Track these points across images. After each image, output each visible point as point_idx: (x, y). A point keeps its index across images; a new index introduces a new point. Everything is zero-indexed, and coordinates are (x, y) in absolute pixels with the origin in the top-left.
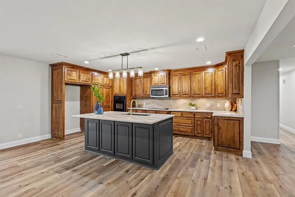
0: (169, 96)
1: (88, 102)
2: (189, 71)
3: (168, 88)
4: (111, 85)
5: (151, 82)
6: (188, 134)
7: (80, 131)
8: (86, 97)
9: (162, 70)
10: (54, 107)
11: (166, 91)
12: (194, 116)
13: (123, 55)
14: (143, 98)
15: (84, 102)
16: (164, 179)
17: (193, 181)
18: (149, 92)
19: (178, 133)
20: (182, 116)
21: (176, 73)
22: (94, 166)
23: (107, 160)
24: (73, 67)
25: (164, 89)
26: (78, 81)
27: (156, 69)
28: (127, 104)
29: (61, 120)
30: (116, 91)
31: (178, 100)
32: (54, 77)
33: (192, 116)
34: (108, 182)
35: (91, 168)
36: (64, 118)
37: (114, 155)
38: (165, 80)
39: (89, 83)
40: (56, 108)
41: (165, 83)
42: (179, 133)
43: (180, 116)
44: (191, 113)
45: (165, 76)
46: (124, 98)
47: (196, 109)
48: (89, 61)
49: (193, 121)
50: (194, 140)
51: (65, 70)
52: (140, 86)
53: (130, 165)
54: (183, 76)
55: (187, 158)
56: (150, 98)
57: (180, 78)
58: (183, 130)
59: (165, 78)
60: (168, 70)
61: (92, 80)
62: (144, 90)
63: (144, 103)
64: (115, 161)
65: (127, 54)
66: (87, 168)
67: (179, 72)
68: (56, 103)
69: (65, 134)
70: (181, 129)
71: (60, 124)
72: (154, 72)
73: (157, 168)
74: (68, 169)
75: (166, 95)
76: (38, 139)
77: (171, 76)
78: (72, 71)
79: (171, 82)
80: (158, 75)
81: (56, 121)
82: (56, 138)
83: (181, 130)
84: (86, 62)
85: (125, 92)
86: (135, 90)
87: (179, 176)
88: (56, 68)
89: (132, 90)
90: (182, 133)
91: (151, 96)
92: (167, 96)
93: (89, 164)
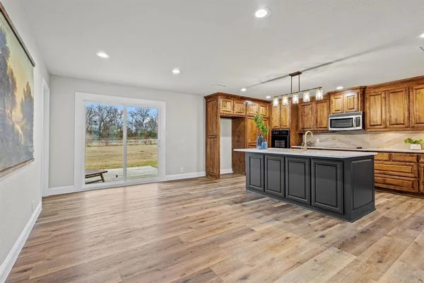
0: (364, 127)
1: (241, 139)
2: (405, 85)
3: (361, 116)
4: (267, 116)
5: (329, 108)
6: (405, 189)
7: (232, 172)
8: (239, 131)
9: (349, 89)
10: (209, 142)
11: (358, 121)
12: (418, 161)
13: (292, 75)
14: (315, 132)
15: (236, 138)
16: (362, 232)
17: (416, 243)
18: (325, 123)
19: (381, 186)
20: (390, 159)
21: (377, 90)
22: (263, 206)
23: (276, 203)
24: (228, 97)
25: (354, 117)
26: (232, 113)
27: (340, 88)
28: (291, 140)
29: (216, 156)
30: (276, 123)
31: (382, 135)
32: (209, 109)
33: (414, 159)
34: (285, 220)
35: (260, 206)
36: (219, 155)
37: (284, 198)
38: (356, 104)
39: (244, 114)
40: (210, 144)
41: (356, 107)
42: (385, 186)
43: (386, 158)
44: (411, 154)
45: (356, 96)
46: (287, 132)
47: (422, 149)
48: (247, 88)
49: (415, 168)
50: (418, 199)
51: (221, 101)
52: (310, 116)
53: (308, 212)
54: (391, 95)
55: (402, 219)
56: (327, 132)
57: (385, 98)
58: (394, 183)
59: (356, 100)
60: (361, 88)
61: (246, 110)
62: (317, 122)
63: (318, 140)
64: (287, 205)
65: (299, 73)
66: (257, 205)
67: (382, 89)
68: (211, 138)
69: (221, 173)
70: (389, 180)
71: (216, 162)
72: (335, 93)
73: (351, 220)
74: (236, 203)
75: (359, 126)
76: (194, 175)
77: (367, 96)
78: (227, 101)
79: (367, 105)
80: (342, 96)
81: (211, 158)
82: (211, 176)
83: (390, 182)
84: (244, 90)
85: (288, 124)
86: (303, 121)
87: (389, 233)
88: (211, 100)
89: (297, 121)
90: (392, 187)
91: (330, 129)
92: (361, 128)
93: (257, 203)
